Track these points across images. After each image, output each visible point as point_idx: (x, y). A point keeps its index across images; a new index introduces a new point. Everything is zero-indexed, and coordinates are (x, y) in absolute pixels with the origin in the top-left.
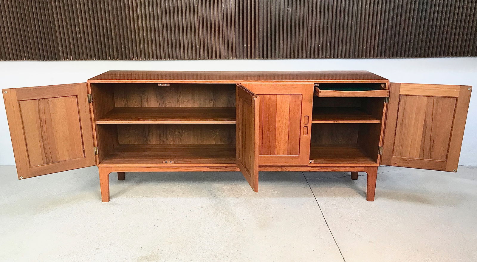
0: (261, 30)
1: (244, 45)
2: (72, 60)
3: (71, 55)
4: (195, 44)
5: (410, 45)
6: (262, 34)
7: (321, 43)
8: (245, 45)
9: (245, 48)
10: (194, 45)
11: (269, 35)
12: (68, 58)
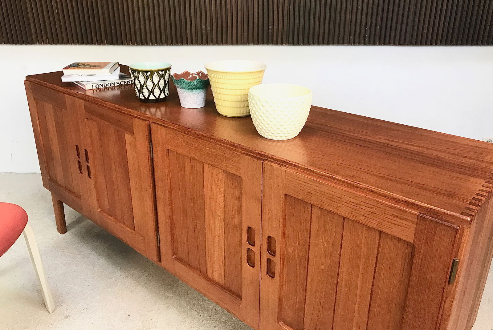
0: (292, 7)
1: (268, 26)
2: (49, 44)
3: (47, 38)
4: (206, 26)
5: (485, 29)
6: (292, 13)
7: (369, 25)
8: (270, 27)
9: (270, 31)
10: (204, 27)
11: (302, 14)
12: (43, 42)
